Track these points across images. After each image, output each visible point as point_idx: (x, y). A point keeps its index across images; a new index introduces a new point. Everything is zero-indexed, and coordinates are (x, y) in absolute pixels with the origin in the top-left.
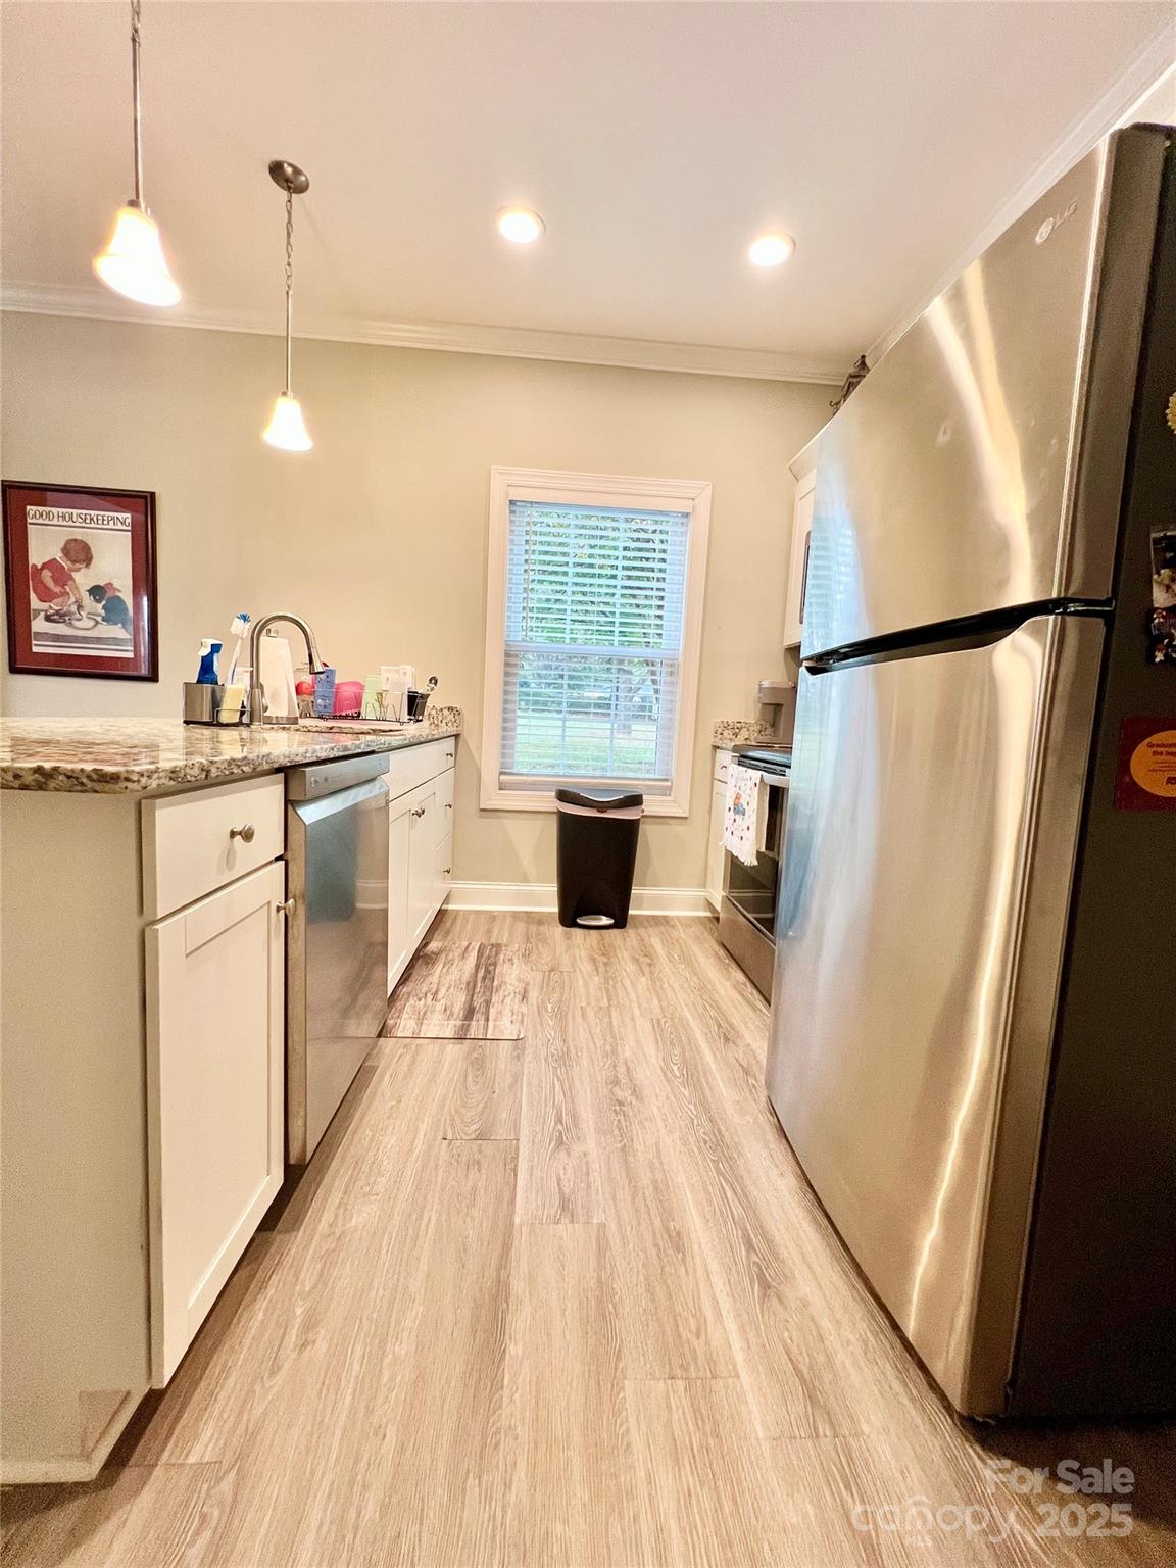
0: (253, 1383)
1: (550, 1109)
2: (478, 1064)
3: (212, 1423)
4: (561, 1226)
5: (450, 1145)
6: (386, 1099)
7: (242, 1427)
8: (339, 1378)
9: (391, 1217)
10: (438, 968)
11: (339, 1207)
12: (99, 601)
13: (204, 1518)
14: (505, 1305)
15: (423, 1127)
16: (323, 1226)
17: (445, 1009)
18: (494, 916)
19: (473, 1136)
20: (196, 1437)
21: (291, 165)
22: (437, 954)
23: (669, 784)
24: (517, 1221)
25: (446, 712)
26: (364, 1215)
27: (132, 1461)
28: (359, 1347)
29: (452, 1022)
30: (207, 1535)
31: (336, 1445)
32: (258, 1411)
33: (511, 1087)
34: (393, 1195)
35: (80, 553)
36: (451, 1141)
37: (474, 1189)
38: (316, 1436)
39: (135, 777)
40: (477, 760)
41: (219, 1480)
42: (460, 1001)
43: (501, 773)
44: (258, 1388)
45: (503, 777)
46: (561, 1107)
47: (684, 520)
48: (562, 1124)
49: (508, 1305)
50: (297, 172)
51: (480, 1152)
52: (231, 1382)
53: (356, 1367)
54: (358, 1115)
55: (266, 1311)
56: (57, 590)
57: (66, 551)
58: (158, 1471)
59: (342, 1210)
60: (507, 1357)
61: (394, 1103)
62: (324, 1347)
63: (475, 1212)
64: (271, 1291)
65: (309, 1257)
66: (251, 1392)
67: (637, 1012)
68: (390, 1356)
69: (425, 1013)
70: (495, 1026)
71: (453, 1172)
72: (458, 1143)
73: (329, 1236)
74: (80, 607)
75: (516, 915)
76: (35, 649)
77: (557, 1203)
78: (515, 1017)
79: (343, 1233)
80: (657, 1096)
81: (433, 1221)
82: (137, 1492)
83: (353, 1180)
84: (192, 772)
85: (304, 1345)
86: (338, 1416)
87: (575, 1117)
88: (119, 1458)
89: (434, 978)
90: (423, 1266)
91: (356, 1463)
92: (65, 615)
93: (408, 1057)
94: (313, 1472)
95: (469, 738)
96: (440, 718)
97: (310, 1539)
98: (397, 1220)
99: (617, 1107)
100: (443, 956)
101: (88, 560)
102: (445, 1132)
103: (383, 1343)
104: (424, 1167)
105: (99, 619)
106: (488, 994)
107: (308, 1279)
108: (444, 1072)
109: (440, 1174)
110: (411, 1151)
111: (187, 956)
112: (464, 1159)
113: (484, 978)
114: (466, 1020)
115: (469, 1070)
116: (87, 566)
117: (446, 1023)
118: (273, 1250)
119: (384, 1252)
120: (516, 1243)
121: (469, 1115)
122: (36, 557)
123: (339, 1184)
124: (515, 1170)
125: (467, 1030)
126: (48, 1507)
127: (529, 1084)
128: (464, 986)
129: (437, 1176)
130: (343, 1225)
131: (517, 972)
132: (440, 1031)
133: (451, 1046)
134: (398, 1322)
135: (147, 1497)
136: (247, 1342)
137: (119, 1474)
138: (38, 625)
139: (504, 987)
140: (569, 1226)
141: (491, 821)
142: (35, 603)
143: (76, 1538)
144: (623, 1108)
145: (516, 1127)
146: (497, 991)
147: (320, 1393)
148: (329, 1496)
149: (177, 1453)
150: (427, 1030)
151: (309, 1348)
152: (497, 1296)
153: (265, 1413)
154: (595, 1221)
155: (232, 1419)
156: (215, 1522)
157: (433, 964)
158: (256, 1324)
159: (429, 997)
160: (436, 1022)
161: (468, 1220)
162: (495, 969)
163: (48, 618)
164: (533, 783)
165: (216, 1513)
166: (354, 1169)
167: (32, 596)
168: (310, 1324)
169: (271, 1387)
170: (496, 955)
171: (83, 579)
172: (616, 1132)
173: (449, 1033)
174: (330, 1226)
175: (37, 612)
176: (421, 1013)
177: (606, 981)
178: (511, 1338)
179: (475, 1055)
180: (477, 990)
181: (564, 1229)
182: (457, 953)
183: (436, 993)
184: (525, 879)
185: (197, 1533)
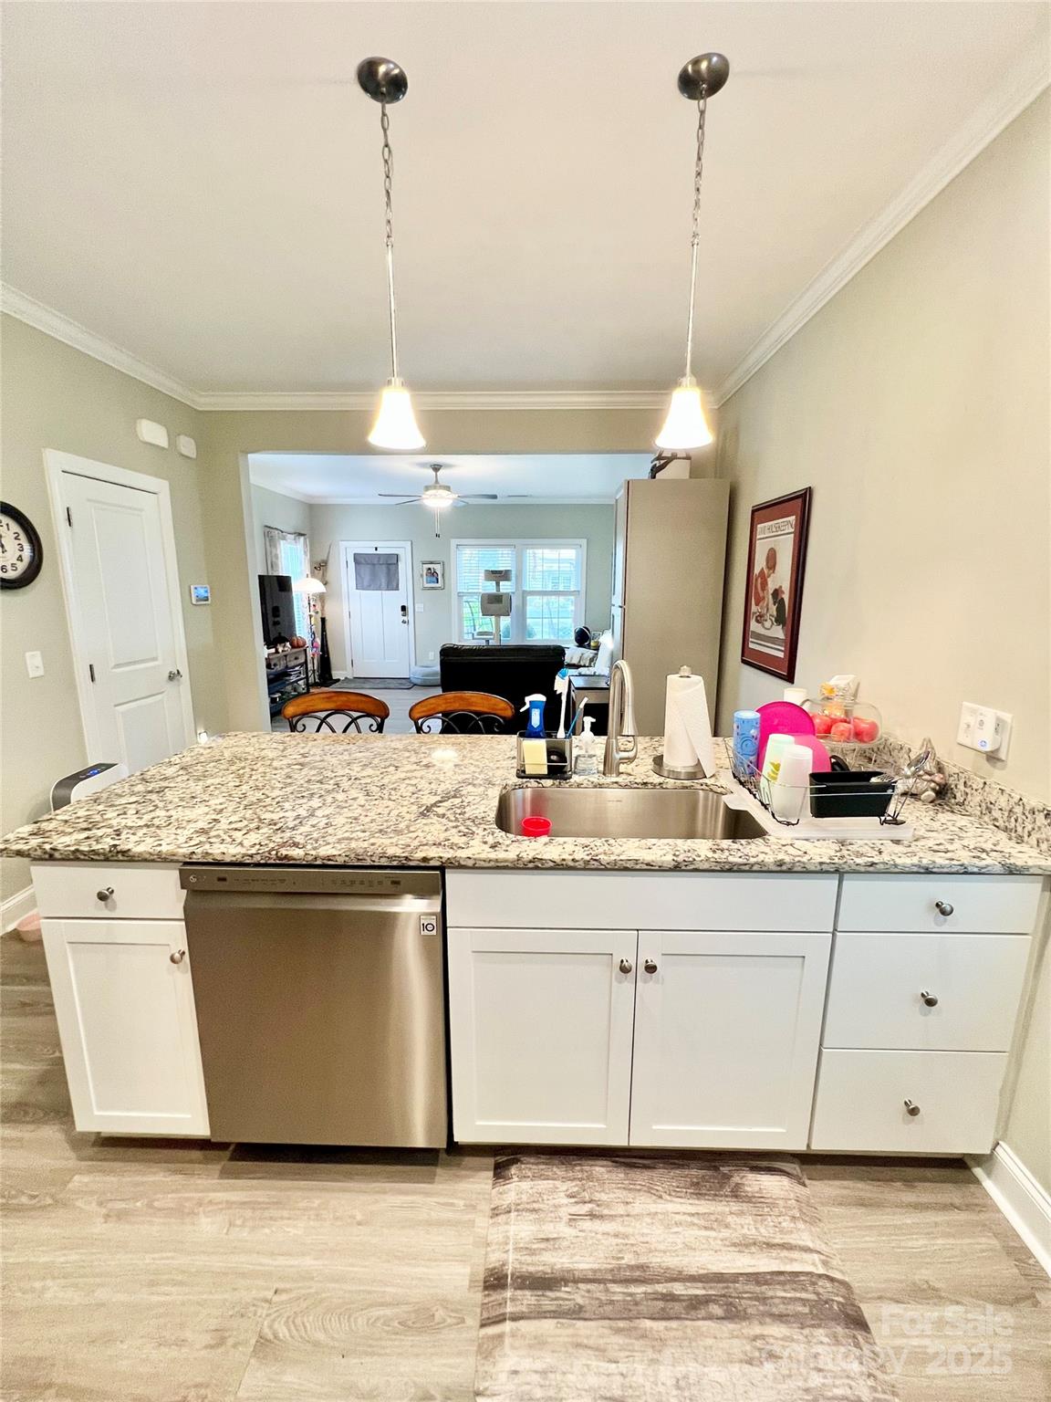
5: (265, 1300)
12: (775, 604)
15: (307, 1261)
19: (266, 1332)
35: (771, 560)
36: (270, 1301)
56: (762, 594)
57: (767, 561)
61: (360, 1218)
72: (262, 1312)
74: (767, 609)
76: (750, 645)
92: (762, 616)
101: (774, 567)
102: (288, 1291)
105: (774, 620)
110: (271, 1254)
112: (234, 1324)
116: (774, 572)
122: (757, 571)
138: (753, 626)
167: (753, 601)
171: (771, 584)
175: (753, 614)
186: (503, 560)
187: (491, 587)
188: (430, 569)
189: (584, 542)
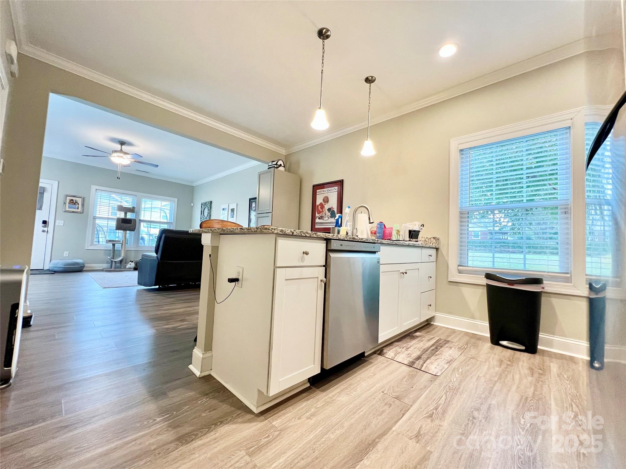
0: (293, 418)
1: (435, 402)
2: (412, 377)
3: (281, 420)
4: (410, 441)
5: (383, 395)
6: (371, 372)
7: (286, 424)
8: (312, 431)
9: (351, 403)
10: (414, 342)
11: (338, 393)
12: (329, 212)
13: (269, 436)
14: (371, 448)
15: (378, 385)
16: (330, 395)
17: (408, 354)
18: (455, 332)
19: (394, 397)
20: (276, 420)
21: (370, 77)
22: (417, 337)
23: (569, 275)
24: (394, 429)
25: (432, 239)
26: (344, 398)
27: (264, 416)
28: (321, 428)
29: (409, 359)
30: (267, 439)
31: (302, 444)
32: (290, 425)
33: (421, 389)
34: (356, 398)
35: (326, 200)
36: (385, 394)
37: (383, 412)
38: (299, 439)
39: (270, 229)
40: (446, 259)
41: (275, 431)
42: (417, 353)
43: (459, 266)
44: (293, 419)
45: (460, 268)
46: (439, 406)
47: (568, 131)
48: (436, 411)
49: (372, 449)
50: (372, 77)
51: (394, 402)
52: (289, 414)
53: (318, 432)
54: (359, 373)
55: (305, 405)
56: (321, 210)
57: (324, 200)
58: (267, 421)
59: (338, 394)
60: (362, 462)
61: (372, 375)
62: (313, 422)
63: (379, 418)
64: (309, 402)
65: (323, 400)
66: (291, 419)
67: (514, 388)
68: (328, 436)
69: (399, 352)
70: (426, 366)
71: (379, 403)
72: (387, 396)
73: (330, 398)
74: (325, 214)
75: (467, 334)
76: (316, 227)
77: (415, 433)
78: (438, 367)
79: (335, 400)
80: (500, 425)
81: (363, 412)
82: (261, 422)
83: (346, 388)
84: (288, 231)
85: (308, 418)
86: (306, 439)
87: (444, 412)
88: (263, 413)
89: (410, 344)
90: (352, 421)
91: (304, 452)
92: (322, 217)
93: (386, 364)
94: (294, 446)
95: (443, 250)
96: (430, 242)
97: (285, 458)
98: (351, 406)
99: (471, 419)
100: (420, 338)
101: (328, 202)
102: (384, 391)
103: (328, 431)
104: (371, 396)
105: (329, 217)
106: (430, 355)
107: (319, 404)
108: (396, 373)
109: (375, 401)
110: (369, 390)
111: (286, 280)
112: (386, 401)
113: (433, 350)
114: (415, 360)
115: (407, 376)
116: (328, 203)
117: (406, 358)
118: (315, 393)
119: (343, 410)
120: (388, 435)
121: (397, 390)
122: (318, 203)
123: (342, 387)
124: (404, 415)
125: (413, 364)
126: (248, 413)
127: (430, 391)
128: (422, 350)
129: (373, 401)
130: (336, 398)
131: (451, 352)
132: (402, 360)
133: (404, 367)
134: (335, 430)
135: (262, 424)
136: (298, 408)
137: (261, 416)
138: (317, 220)
139: (440, 355)
140: (415, 443)
141: (453, 287)
142: (317, 215)
143: (249, 421)
144: (474, 420)
145: (414, 402)
146: (436, 356)
147: (306, 431)
148: (293, 454)
149: (272, 420)
150: (397, 358)
151: (310, 420)
152: (371, 444)
153: (292, 426)
154: (428, 448)
155: (285, 421)
156: (270, 439)
157: (414, 339)
158: (302, 406)
159: (405, 348)
160: (402, 357)
161: (375, 418)
162: (440, 348)
163: (319, 218)
164: (475, 271)
165: (271, 437)
166: (348, 386)
167: (316, 213)
168: (313, 415)
169: (296, 422)
170: (445, 344)
171: (327, 207)
172: (463, 426)
173: (406, 362)
174: (333, 396)
175: (317, 217)
176: (398, 352)
177: (504, 371)
178: (367, 458)
179: (412, 373)
180: (427, 353)
181: (412, 444)
182: (427, 339)
183: (408, 348)
184: (473, 317)
185: (266, 438)
186: (127, 202)
187: (122, 215)
188: (72, 200)
189: (176, 200)
